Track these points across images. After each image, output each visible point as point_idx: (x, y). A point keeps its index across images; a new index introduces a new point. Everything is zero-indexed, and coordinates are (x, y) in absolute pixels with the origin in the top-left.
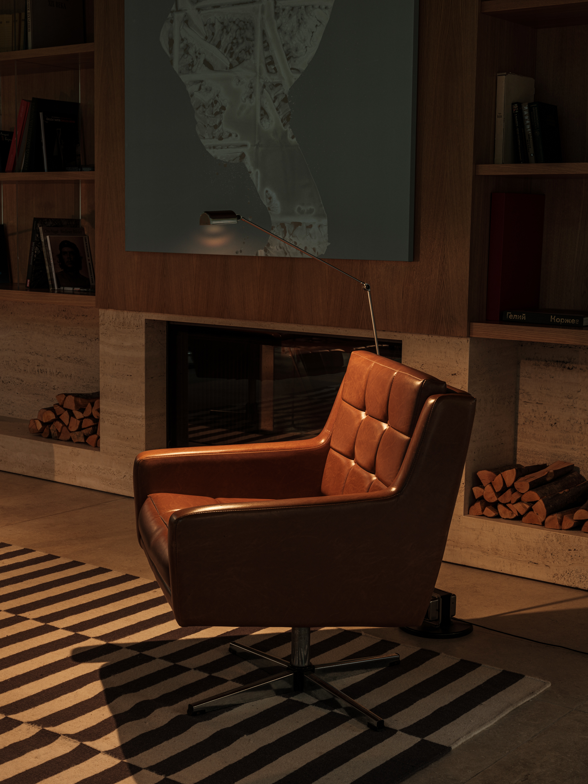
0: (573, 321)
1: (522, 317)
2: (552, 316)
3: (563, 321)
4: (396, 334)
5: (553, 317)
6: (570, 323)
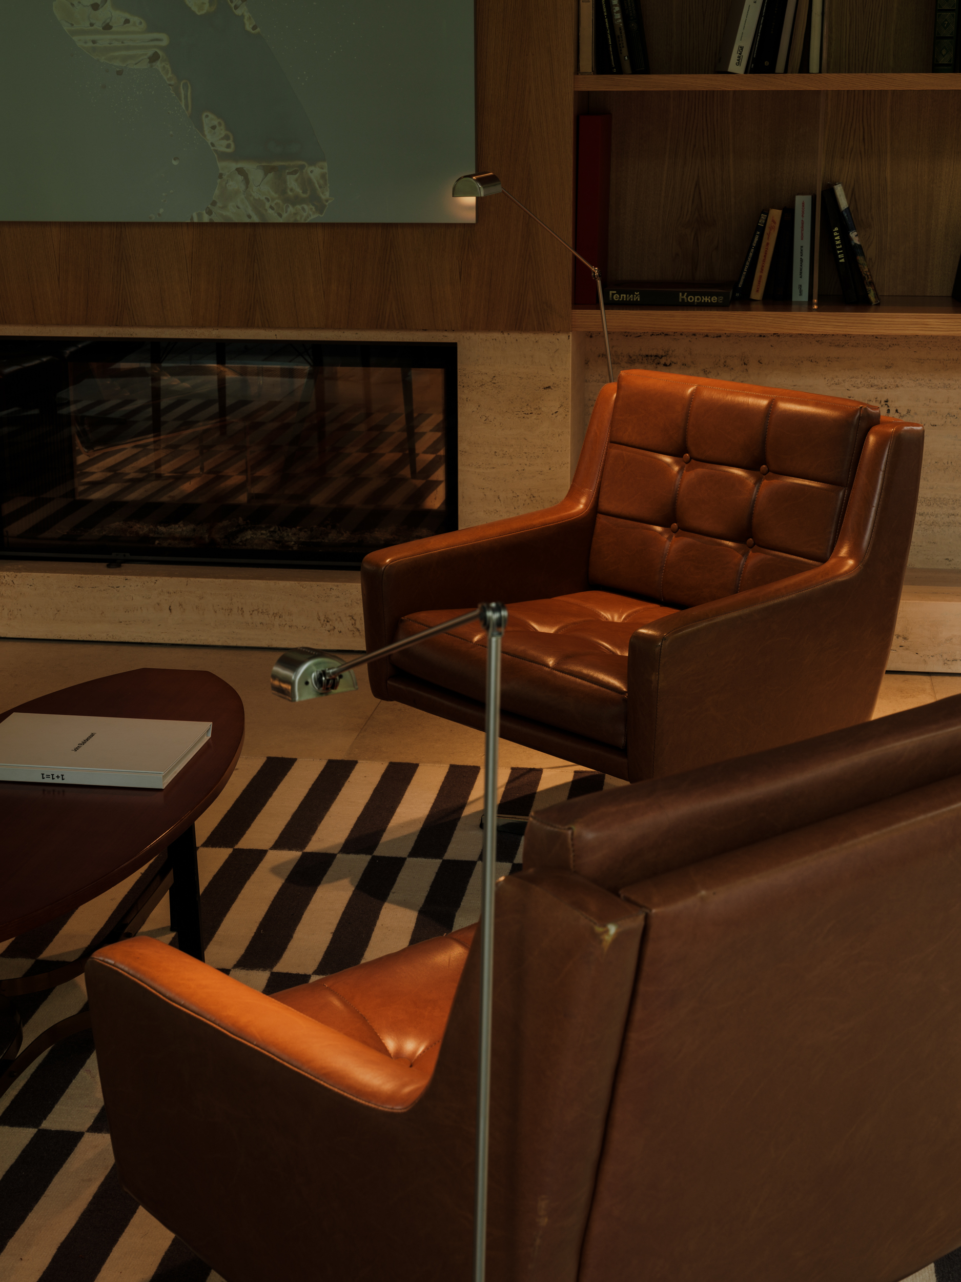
0: (714, 299)
1: (633, 296)
2: (681, 294)
3: (698, 299)
4: (446, 334)
5: (683, 295)
6: (709, 301)
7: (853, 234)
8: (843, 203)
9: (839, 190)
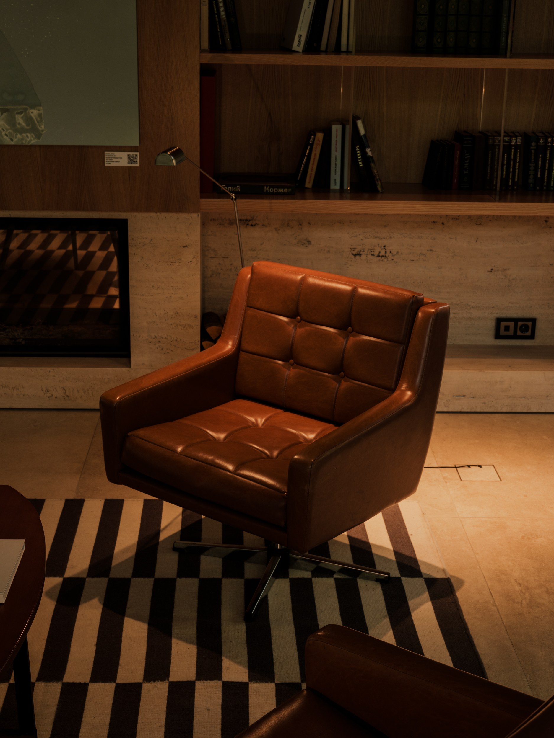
0: (286, 190)
1: (236, 189)
2: (265, 187)
3: (276, 190)
4: (120, 213)
5: (267, 188)
6: (283, 191)
7: (368, 150)
8: (362, 132)
9: (360, 123)
